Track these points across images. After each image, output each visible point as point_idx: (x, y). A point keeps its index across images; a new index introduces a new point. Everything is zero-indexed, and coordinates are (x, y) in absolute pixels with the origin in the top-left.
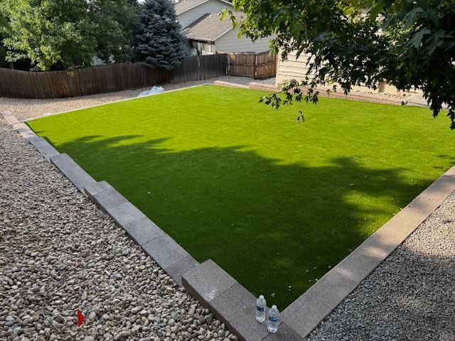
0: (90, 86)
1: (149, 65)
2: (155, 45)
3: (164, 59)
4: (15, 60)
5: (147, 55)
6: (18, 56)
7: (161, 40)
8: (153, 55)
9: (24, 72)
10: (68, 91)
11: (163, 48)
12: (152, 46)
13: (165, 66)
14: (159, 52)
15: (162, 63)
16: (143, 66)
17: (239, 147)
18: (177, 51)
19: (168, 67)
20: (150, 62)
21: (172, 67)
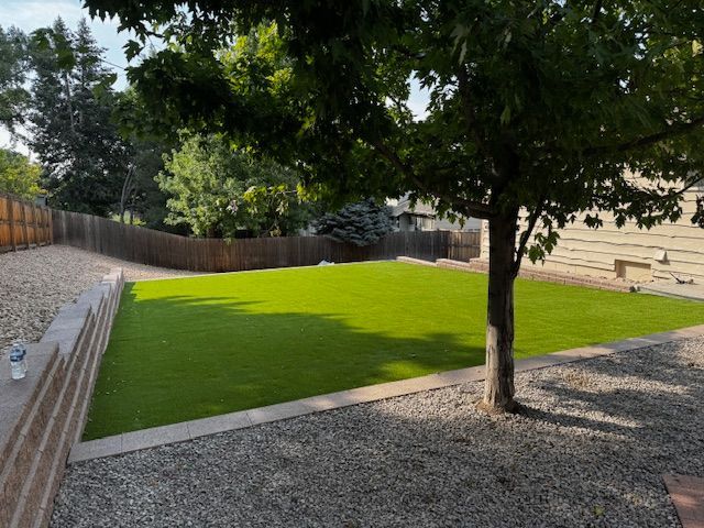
0: (256, 260)
1: (335, 239)
2: (346, 214)
3: (357, 232)
4: (175, 223)
5: (335, 226)
6: (179, 220)
7: (353, 209)
8: (341, 226)
9: (180, 237)
10: (228, 264)
11: (354, 218)
12: (342, 216)
13: (356, 241)
14: (351, 223)
15: (352, 238)
16: (328, 239)
17: (328, 315)
18: (375, 223)
19: (360, 243)
20: (337, 235)
21: (365, 243)
